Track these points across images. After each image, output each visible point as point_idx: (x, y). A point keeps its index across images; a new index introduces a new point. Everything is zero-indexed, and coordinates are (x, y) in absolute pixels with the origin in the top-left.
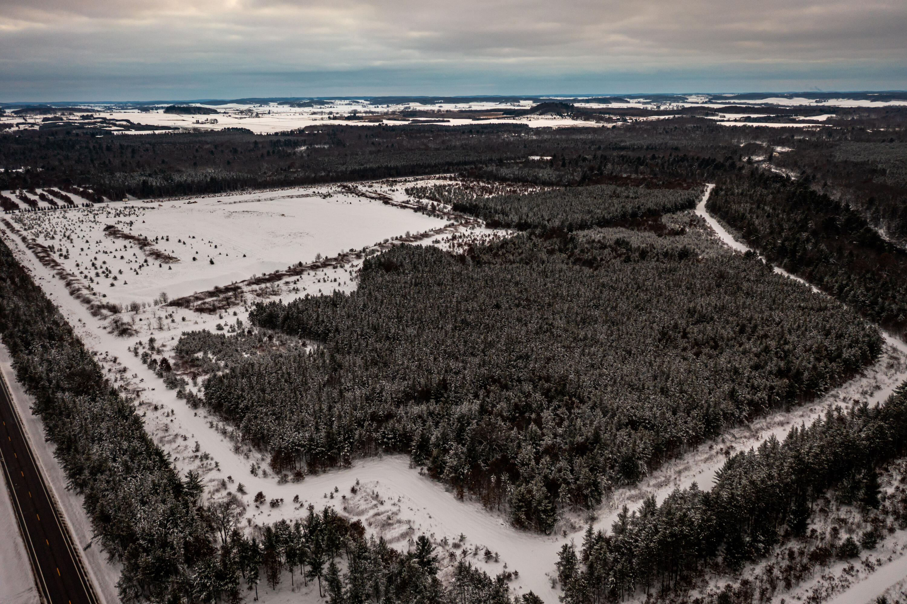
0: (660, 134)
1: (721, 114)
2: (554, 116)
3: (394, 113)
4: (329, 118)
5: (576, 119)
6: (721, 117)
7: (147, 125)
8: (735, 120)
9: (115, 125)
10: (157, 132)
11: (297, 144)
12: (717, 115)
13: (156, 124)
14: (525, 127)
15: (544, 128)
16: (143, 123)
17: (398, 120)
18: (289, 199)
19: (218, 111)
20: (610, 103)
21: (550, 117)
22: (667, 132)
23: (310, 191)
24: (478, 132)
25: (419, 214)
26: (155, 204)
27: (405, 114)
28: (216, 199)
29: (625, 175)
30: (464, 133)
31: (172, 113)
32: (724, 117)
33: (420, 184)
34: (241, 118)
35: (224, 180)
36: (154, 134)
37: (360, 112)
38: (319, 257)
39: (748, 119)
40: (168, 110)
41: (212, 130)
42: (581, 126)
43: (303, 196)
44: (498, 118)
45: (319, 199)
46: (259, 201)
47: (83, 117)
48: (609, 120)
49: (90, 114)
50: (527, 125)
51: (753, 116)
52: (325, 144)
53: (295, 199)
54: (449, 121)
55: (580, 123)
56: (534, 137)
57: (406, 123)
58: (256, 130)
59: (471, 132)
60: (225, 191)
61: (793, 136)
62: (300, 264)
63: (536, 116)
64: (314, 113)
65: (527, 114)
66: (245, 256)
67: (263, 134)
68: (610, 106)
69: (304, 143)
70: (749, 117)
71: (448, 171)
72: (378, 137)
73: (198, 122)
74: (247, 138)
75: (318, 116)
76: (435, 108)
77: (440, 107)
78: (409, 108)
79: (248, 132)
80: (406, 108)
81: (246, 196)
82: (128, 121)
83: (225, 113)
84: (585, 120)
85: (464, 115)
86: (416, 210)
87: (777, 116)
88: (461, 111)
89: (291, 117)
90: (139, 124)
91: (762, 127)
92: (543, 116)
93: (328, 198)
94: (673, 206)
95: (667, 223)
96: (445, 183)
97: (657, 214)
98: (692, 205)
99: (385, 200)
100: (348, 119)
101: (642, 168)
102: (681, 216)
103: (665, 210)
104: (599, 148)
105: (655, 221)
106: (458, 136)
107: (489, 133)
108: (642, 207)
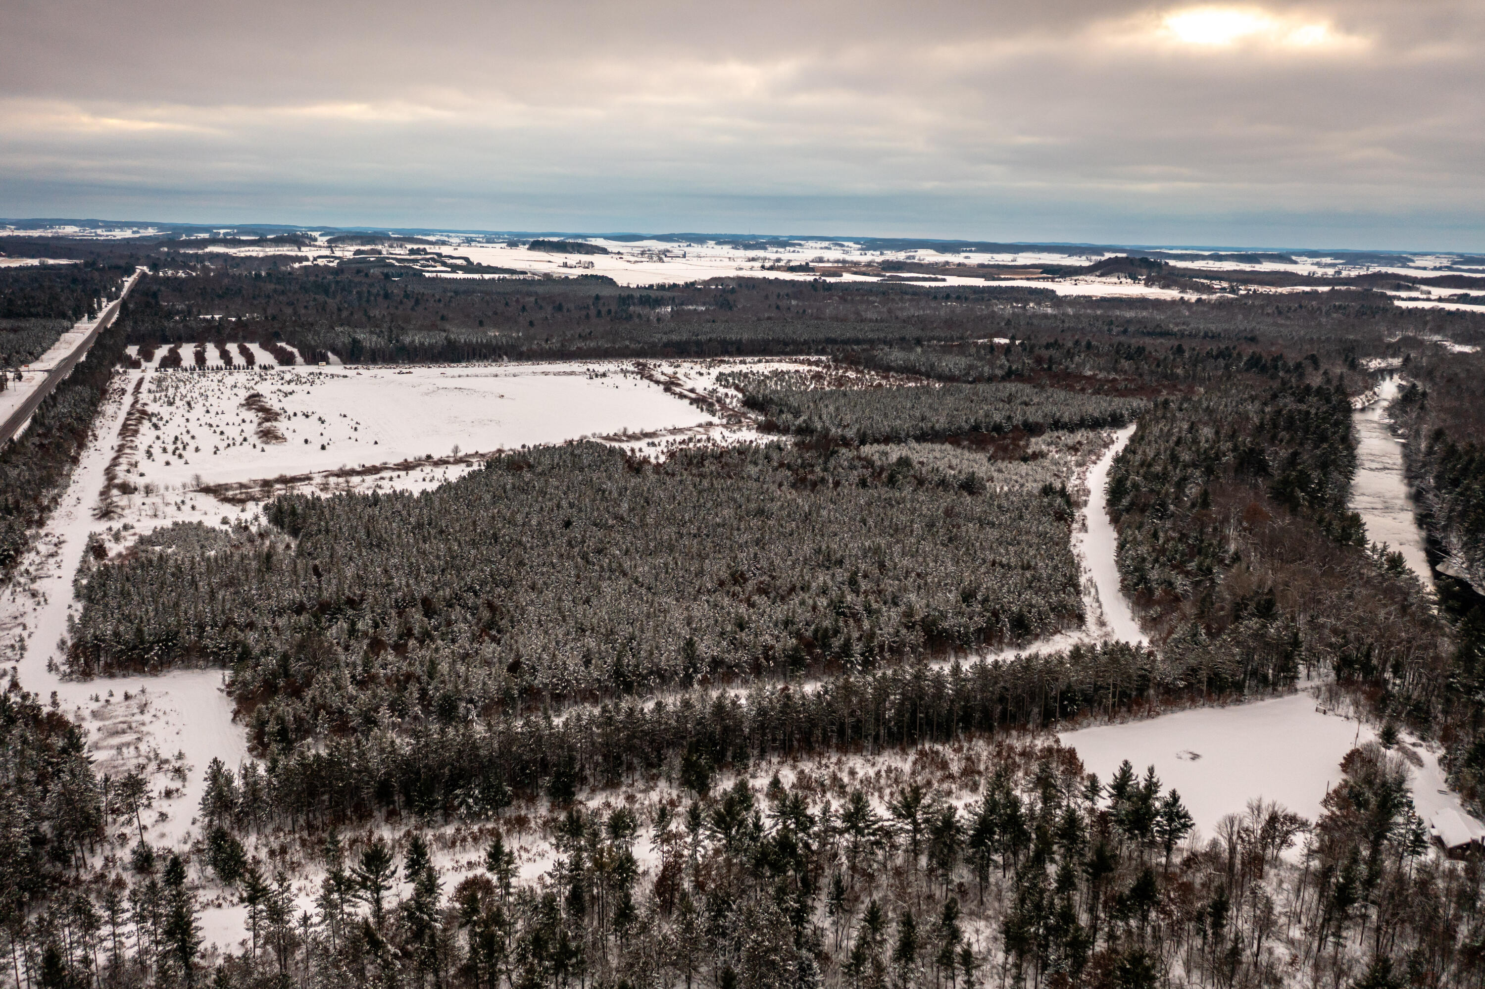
0: (1268, 314)
1: (1424, 288)
2: (1123, 280)
3: (869, 264)
4: (763, 267)
5: (1151, 286)
6: (1422, 292)
7: (489, 267)
8: (1440, 300)
9: (444, 264)
10: (487, 276)
11: (659, 302)
12: (1417, 289)
13: (506, 266)
14: (1048, 295)
15: (1079, 297)
16: (484, 264)
17: (868, 275)
18: (543, 377)
19: (609, 250)
20: (1260, 263)
21: (1115, 280)
22: (1280, 313)
24: (958, 298)
25: (695, 406)
26: (351, 373)
27: (888, 266)
29: (1089, 373)
30: (935, 298)
31: (539, 250)
32: (1429, 293)
33: (756, 368)
34: (636, 262)
36: (483, 280)
37: (828, 261)
39: (1463, 299)
40: (536, 245)
42: (1152, 297)
43: (565, 373)
44: (1028, 279)
45: (584, 379)
46: (496, 376)
47: (412, 252)
48: (1210, 290)
49: (422, 247)
50: (1053, 292)
51: (1474, 293)
52: (704, 304)
53: (551, 377)
54: (944, 280)
55: (1154, 292)
56: (1049, 311)
57: (875, 279)
58: (621, 281)
59: (947, 297)
60: (468, 360)
62: (428, 457)
63: (1092, 278)
64: (753, 259)
65: (1081, 274)
66: (376, 443)
68: (1258, 267)
69: (672, 301)
70: (1467, 295)
71: (823, 352)
72: (796, 298)
73: (565, 265)
74: (605, 292)
75: (758, 264)
76: (955, 259)
77: (966, 257)
78: (914, 257)
79: (610, 282)
80: (908, 258)
82: (467, 259)
83: (619, 253)
84: (1163, 287)
85: (981, 272)
86: (693, 401)
88: (982, 266)
89: (714, 263)
90: (479, 264)
91: (1465, 312)
92: (1103, 279)
93: (599, 380)
94: (1076, 419)
95: (1037, 444)
96: (792, 367)
97: (1033, 429)
98: (1117, 422)
99: (670, 385)
100: (792, 269)
101: (1125, 364)
102: (1080, 436)
103: (1057, 425)
104: (1125, 332)
105: (1015, 440)
106: (922, 303)
107: (976, 300)
108: (1018, 419)
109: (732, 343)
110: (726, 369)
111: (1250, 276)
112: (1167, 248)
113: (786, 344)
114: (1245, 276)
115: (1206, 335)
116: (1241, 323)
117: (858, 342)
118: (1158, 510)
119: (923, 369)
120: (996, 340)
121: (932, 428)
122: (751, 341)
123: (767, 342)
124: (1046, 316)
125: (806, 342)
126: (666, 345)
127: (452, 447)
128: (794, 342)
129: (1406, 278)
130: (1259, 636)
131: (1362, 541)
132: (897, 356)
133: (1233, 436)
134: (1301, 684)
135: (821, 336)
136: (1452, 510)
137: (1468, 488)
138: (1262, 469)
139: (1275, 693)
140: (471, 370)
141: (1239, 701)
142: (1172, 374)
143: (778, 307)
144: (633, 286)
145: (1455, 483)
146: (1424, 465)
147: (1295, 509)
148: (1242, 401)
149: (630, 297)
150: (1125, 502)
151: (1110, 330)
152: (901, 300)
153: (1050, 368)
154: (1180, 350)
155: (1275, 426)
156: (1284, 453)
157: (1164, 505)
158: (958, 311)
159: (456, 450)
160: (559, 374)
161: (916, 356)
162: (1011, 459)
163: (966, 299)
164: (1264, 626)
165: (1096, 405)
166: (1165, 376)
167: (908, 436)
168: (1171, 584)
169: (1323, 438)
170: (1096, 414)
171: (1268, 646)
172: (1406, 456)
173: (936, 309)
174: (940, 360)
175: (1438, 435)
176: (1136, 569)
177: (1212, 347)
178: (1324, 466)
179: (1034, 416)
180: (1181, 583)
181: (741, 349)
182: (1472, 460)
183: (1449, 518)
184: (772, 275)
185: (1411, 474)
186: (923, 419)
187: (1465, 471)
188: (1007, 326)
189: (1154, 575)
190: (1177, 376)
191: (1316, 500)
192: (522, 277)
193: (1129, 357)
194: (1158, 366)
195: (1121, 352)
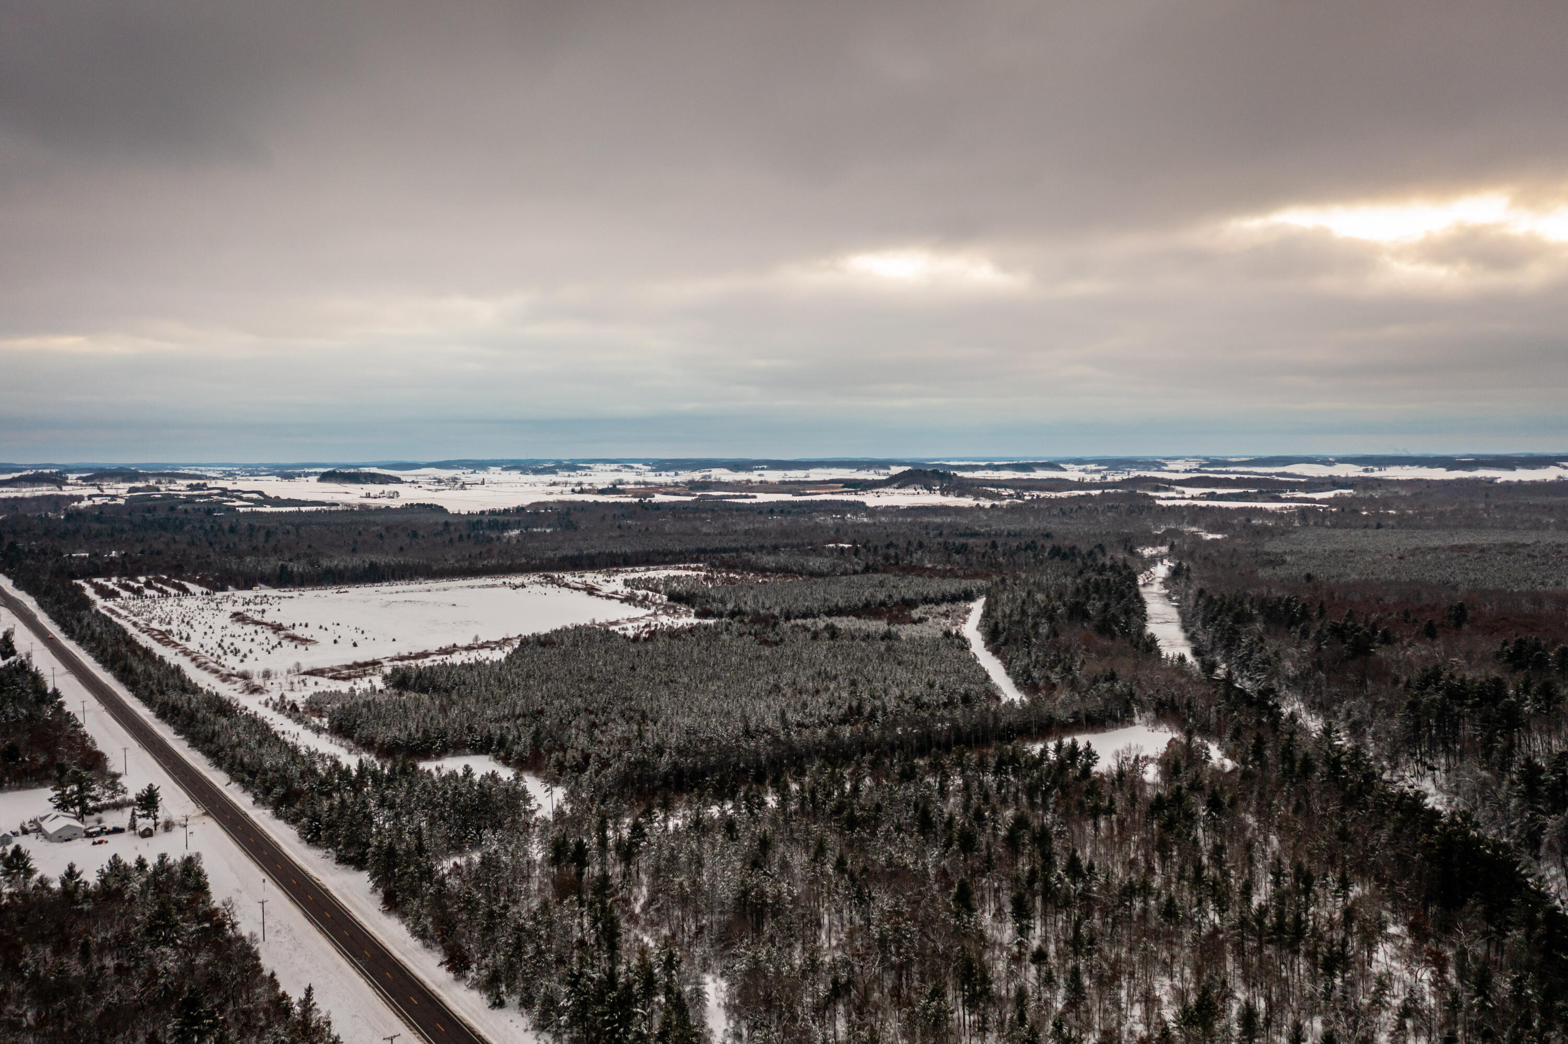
1: (1179, 488)
2: (920, 491)
3: (675, 484)
4: (573, 491)
5: (947, 495)
6: (1178, 492)
7: (289, 500)
8: (1193, 498)
9: (241, 499)
10: (303, 509)
11: (506, 526)
12: (1173, 490)
13: (303, 498)
14: (860, 506)
15: (887, 507)
16: (284, 497)
17: (679, 495)
19: (403, 479)
20: (1034, 471)
21: (913, 491)
22: (1064, 514)
23: (500, 581)
24: (782, 512)
25: (626, 604)
26: (295, 593)
27: (693, 486)
28: (375, 588)
29: (930, 565)
30: (760, 513)
31: (330, 481)
32: (1183, 492)
33: (652, 574)
34: (437, 490)
35: (388, 566)
37: (628, 483)
38: (476, 639)
39: (1212, 496)
40: (325, 478)
41: (388, 507)
42: (951, 505)
43: (488, 586)
44: (832, 493)
45: (507, 590)
47: (191, 487)
48: (1000, 497)
49: (201, 482)
50: (863, 503)
51: (1219, 491)
52: (548, 527)
54: (755, 497)
55: (951, 501)
56: (865, 520)
57: (689, 499)
58: (452, 508)
59: (772, 512)
60: (388, 580)
61: (1249, 520)
62: (455, 645)
63: (891, 490)
64: (554, 484)
65: (880, 487)
68: (1032, 475)
69: (517, 525)
70: (1214, 493)
71: (697, 560)
72: (631, 518)
73: (368, 496)
75: (563, 489)
76: (752, 477)
77: (760, 475)
78: (710, 477)
79: (441, 510)
80: (704, 477)
81: (414, 586)
82: (260, 493)
83: (413, 482)
84: (958, 496)
85: (785, 488)
86: (622, 601)
87: (1260, 492)
89: (514, 489)
90: (278, 498)
91: (1214, 507)
92: (902, 491)
93: (522, 590)
94: (939, 595)
95: (916, 614)
96: (683, 573)
97: (911, 604)
98: (969, 597)
99: (591, 591)
100: (602, 492)
101: (957, 557)
102: (944, 608)
103: (927, 600)
104: (941, 534)
105: (900, 611)
106: (751, 518)
107: (799, 513)
108: (897, 597)
109: (617, 555)
110: (626, 576)
111: (1031, 484)
113: (664, 555)
114: (1027, 484)
115: (1009, 534)
116: (1032, 524)
117: (725, 550)
119: (795, 569)
120: (841, 544)
121: (837, 605)
122: (636, 553)
123: (649, 553)
125: (681, 553)
126: (564, 559)
127: (473, 637)
128: (671, 552)
129: (1162, 480)
130: (1110, 690)
131: (1159, 653)
132: (769, 560)
133: (1060, 597)
134: (1137, 719)
135: (691, 547)
136: (1214, 637)
137: (1222, 620)
138: (1086, 616)
139: (1123, 726)
140: (395, 588)
141: (1104, 731)
142: (997, 562)
143: (619, 527)
144: (464, 512)
145: (1214, 619)
146: (1193, 616)
147: (1113, 637)
148: (1057, 577)
149: (479, 522)
150: (1002, 639)
151: (927, 534)
152: (731, 515)
153: (897, 563)
154: (994, 545)
155: (1087, 589)
156: (1099, 605)
157: (1028, 638)
158: (785, 523)
160: (482, 587)
161: (783, 558)
162: (905, 623)
163: (789, 513)
164: (1113, 686)
165: (951, 586)
166: (991, 565)
167: (819, 612)
168: (1048, 678)
169: (1122, 596)
170: (953, 591)
171: (1118, 697)
172: (1180, 613)
173: (764, 522)
174: (808, 561)
175: (1201, 592)
176: (1024, 672)
177: (1024, 541)
178: (1127, 612)
179: (910, 595)
180: (1055, 678)
182: (1224, 603)
183: (1213, 643)
184: (579, 498)
185: (1185, 628)
186: (826, 600)
187: (1220, 612)
188: (839, 534)
189: (1035, 674)
190: (1001, 564)
191: (1125, 635)
192: (333, 508)
193: (958, 552)
194: (983, 557)
195: (948, 550)
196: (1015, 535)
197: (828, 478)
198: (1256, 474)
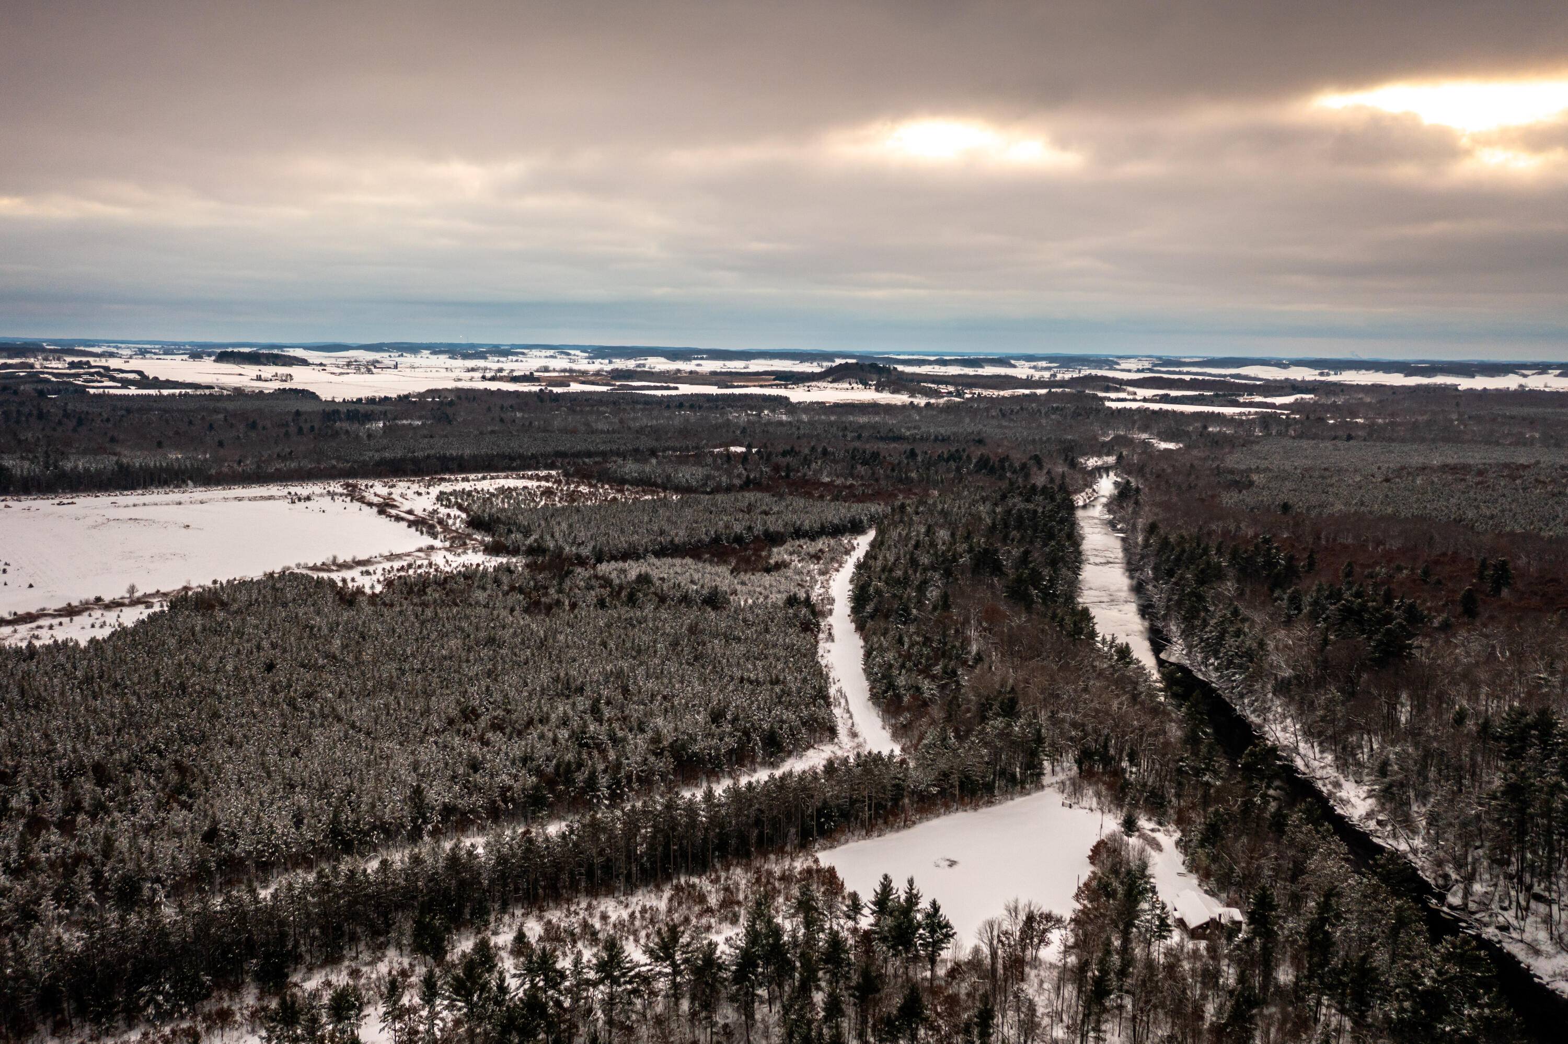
0: (993, 417)
1: (1130, 389)
2: (855, 385)
3: (598, 373)
4: (484, 378)
5: (881, 391)
6: (1129, 393)
7: (168, 381)
8: (1145, 400)
9: (113, 379)
10: (165, 392)
11: (369, 417)
12: (1124, 391)
13: (182, 380)
14: (783, 402)
15: (812, 403)
16: (162, 378)
17: (598, 384)
18: (237, 503)
19: (310, 361)
20: (982, 367)
21: (847, 385)
22: (1004, 415)
24: (692, 407)
25: (413, 529)
27: (618, 374)
29: (827, 480)
30: (668, 407)
31: (228, 362)
32: (1135, 394)
33: (480, 485)
36: (161, 396)
37: (554, 370)
39: (1165, 399)
40: (224, 357)
41: (261, 392)
42: (883, 402)
43: (262, 498)
44: (761, 386)
45: (285, 504)
46: (180, 503)
47: (72, 365)
48: (938, 394)
49: (84, 359)
50: (787, 398)
51: (1174, 393)
52: (420, 418)
53: (246, 503)
54: (676, 388)
55: (885, 397)
56: (784, 418)
57: (604, 389)
59: (681, 406)
61: (1205, 427)
62: (98, 600)
63: (825, 384)
64: (473, 370)
65: (813, 380)
66: (31, 586)
67: (337, 400)
68: (981, 371)
69: (384, 415)
70: (1168, 395)
71: (552, 466)
72: (520, 410)
73: (259, 378)
74: (307, 407)
75: (478, 375)
77: (698, 365)
78: (644, 365)
79: (313, 396)
80: (638, 366)
82: (140, 373)
83: (321, 364)
84: (893, 393)
85: (714, 379)
86: (411, 524)
87: (1216, 395)
88: (714, 373)
89: (429, 374)
90: (156, 378)
91: (1167, 411)
92: (835, 385)
93: (303, 504)
94: (817, 526)
95: (779, 554)
96: (520, 483)
97: (775, 539)
98: (857, 528)
99: (384, 508)
100: (515, 379)
101: (861, 469)
102: (821, 544)
103: (798, 533)
104: (859, 437)
105: (757, 552)
106: (655, 413)
107: (710, 408)
108: (759, 528)
109: (452, 459)
110: (447, 487)
111: (974, 380)
112: (894, 353)
113: (512, 459)
114: (969, 380)
115: (936, 439)
116: (968, 426)
117: (589, 454)
118: (901, 615)
119: (659, 481)
120: (733, 449)
121: (672, 541)
122: (474, 457)
123: (491, 458)
124: (781, 423)
125: (533, 456)
126: (382, 463)
127: (127, 586)
128: (521, 456)
129: (1114, 380)
130: (1004, 735)
131: (1093, 634)
132: (631, 468)
133: (968, 537)
134: (1047, 780)
135: (549, 449)
136: (1170, 600)
137: (1182, 578)
138: (997, 568)
139: (1024, 792)
140: (149, 498)
141: (990, 803)
142: (907, 477)
143: (502, 420)
144: (339, 399)
145: (1170, 573)
146: (1142, 558)
147: (1029, 605)
148: (974, 503)
149: (336, 412)
150: (869, 609)
151: (844, 436)
152: (633, 409)
153: (788, 476)
154: (913, 454)
155: (1006, 525)
156: (1016, 552)
157: (906, 610)
158: (692, 419)
159: (132, 589)
160: (255, 499)
161: (651, 467)
162: (754, 571)
163: (700, 407)
164: (1009, 725)
165: (835, 512)
166: (900, 481)
167: (646, 551)
168: (918, 689)
169: (1051, 536)
170: (836, 521)
171: (1014, 745)
172: (1126, 550)
173: (670, 418)
174: (676, 471)
175: (1152, 529)
176: (884, 677)
177: (942, 449)
178: (1054, 562)
179: (775, 525)
180: (928, 687)
181: (463, 466)
182: (1183, 551)
183: (1168, 608)
184: (494, 386)
185: (1132, 568)
186: (662, 533)
187: (1178, 559)
188: (743, 434)
189: (901, 681)
190: (912, 480)
191: (1048, 597)
192: (207, 392)
193: (864, 463)
194: (893, 470)
195: (856, 458)
196: (943, 440)
197: (761, 369)
198: (1210, 375)
